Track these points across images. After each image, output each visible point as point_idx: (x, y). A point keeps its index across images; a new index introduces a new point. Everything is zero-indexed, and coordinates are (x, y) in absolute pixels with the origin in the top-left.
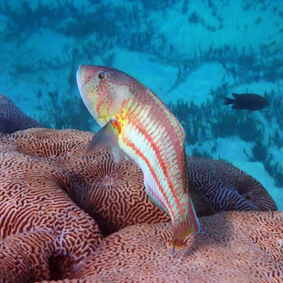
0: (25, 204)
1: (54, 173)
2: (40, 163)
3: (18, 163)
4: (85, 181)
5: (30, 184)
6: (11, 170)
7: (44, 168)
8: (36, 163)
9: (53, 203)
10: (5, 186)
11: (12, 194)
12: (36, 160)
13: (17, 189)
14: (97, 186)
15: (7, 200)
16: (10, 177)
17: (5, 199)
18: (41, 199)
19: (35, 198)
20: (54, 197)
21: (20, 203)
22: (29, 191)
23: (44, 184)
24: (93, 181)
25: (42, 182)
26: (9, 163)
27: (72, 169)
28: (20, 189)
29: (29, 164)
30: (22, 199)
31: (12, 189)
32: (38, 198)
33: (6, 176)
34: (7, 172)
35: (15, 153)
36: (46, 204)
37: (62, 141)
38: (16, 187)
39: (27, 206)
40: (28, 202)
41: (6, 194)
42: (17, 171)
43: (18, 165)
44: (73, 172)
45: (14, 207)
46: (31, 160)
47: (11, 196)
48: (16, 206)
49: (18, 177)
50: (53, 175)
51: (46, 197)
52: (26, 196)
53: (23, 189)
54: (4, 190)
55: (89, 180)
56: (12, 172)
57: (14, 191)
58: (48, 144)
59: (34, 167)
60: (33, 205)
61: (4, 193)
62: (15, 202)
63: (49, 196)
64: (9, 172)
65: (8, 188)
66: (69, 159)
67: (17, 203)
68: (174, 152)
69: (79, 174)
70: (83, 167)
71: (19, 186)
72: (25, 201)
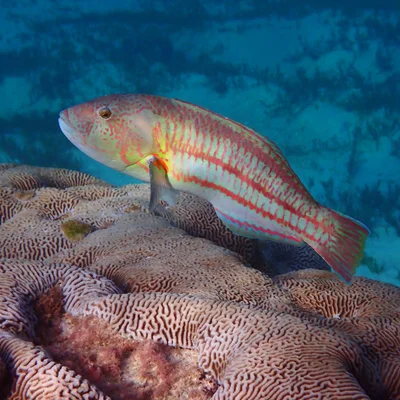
0: (302, 391)
1: (340, 348)
2: (322, 334)
3: (295, 331)
4: (378, 356)
5: (309, 363)
6: (285, 341)
7: (327, 340)
8: (316, 332)
9: (338, 392)
10: (278, 363)
11: (286, 375)
12: (317, 328)
13: (293, 370)
14: (394, 363)
15: (280, 383)
16: (284, 351)
17: (277, 382)
18: (322, 385)
19: (315, 384)
20: (339, 384)
21: (296, 390)
22: (308, 372)
23: (327, 364)
24: (388, 355)
25: (325, 362)
26: (282, 331)
27: (362, 338)
28: (296, 369)
29: (308, 334)
30: (298, 384)
31: (286, 369)
32: (319, 385)
33: (279, 349)
34: (280, 343)
35: (290, 317)
36: (329, 394)
37: (349, 295)
38: (291, 366)
39: (304, 394)
40: (306, 389)
41: (278, 375)
42: (292, 343)
43: (293, 334)
44: (363, 342)
45: (288, 394)
46: (310, 328)
47: (284, 378)
48: (291, 393)
49: (294, 352)
50: (338, 351)
51: (329, 383)
52: (304, 380)
53: (300, 369)
54: (276, 369)
55: (383, 354)
56: (287, 344)
57: (289, 371)
58: (331, 297)
59: (314, 339)
60: (312, 394)
61: (275, 373)
62: (289, 387)
63: (332, 382)
64: (283, 344)
65: (281, 366)
66: (357, 321)
67: (292, 389)
68: (262, 164)
69: (371, 346)
70: (376, 335)
71: (295, 366)
72: (302, 387)
